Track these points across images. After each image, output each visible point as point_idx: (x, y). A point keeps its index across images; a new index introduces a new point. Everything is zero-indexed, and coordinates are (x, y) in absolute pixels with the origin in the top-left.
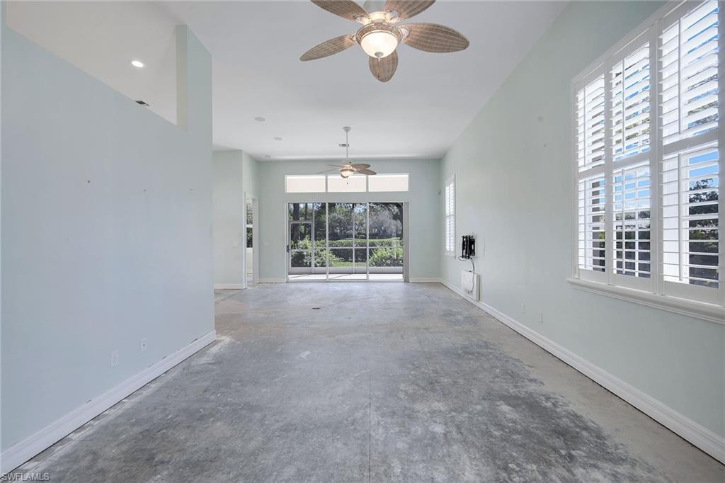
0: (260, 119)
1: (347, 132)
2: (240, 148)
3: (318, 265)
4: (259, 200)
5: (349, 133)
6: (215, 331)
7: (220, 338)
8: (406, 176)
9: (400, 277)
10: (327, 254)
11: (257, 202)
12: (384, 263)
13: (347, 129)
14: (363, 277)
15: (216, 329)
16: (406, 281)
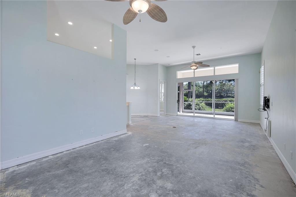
0: (157, 50)
1: (194, 48)
2: (157, 63)
3: (197, 109)
4: (167, 82)
5: (195, 48)
6: (126, 130)
7: (128, 133)
8: (237, 65)
9: (233, 118)
10: (203, 104)
11: (166, 83)
12: (231, 110)
13: (194, 47)
14: (212, 116)
15: (127, 129)
16: (236, 120)
